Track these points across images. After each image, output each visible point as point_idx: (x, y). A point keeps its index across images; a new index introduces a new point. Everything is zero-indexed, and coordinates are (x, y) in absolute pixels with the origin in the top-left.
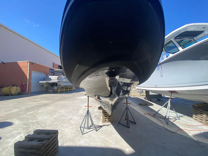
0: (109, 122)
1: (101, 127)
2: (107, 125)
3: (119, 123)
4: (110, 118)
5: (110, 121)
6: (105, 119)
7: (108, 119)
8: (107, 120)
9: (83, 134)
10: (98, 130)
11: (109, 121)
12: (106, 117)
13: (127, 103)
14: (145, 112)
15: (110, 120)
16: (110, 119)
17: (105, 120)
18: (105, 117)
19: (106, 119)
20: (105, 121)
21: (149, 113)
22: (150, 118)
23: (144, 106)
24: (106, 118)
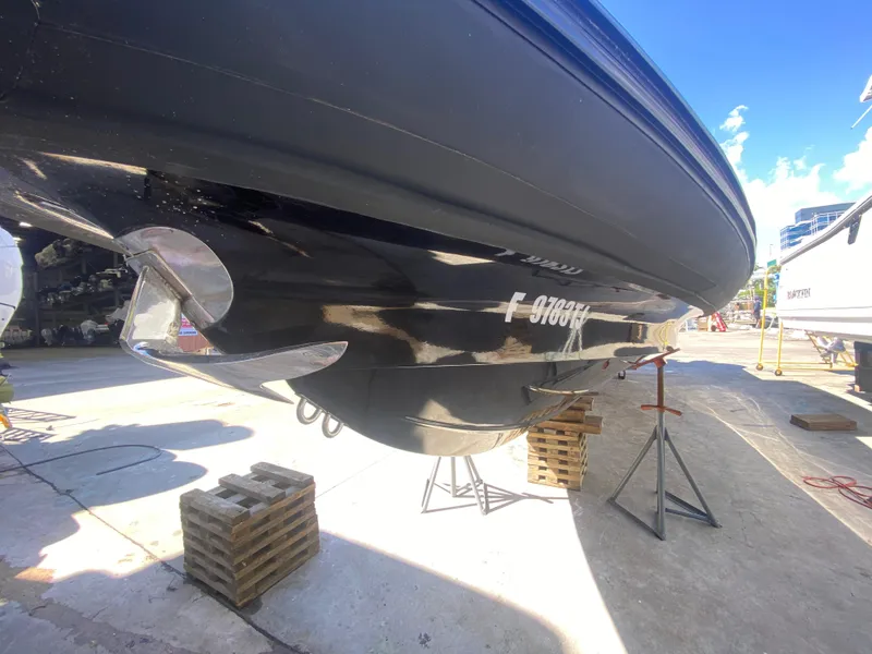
0: (560, 487)
1: (513, 498)
2: (545, 499)
3: (611, 501)
4: (563, 467)
5: (565, 481)
6: (541, 468)
7: (554, 470)
8: (549, 473)
9: (426, 511)
10: (493, 510)
11: (559, 480)
12: (545, 459)
13: (660, 406)
14: (813, 468)
15: (563, 477)
16: (565, 472)
17: (542, 473)
18: (541, 459)
19: (545, 468)
20: (542, 477)
21: (845, 482)
22: (838, 510)
23: (824, 434)
24: (543, 463)
